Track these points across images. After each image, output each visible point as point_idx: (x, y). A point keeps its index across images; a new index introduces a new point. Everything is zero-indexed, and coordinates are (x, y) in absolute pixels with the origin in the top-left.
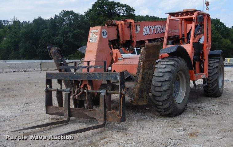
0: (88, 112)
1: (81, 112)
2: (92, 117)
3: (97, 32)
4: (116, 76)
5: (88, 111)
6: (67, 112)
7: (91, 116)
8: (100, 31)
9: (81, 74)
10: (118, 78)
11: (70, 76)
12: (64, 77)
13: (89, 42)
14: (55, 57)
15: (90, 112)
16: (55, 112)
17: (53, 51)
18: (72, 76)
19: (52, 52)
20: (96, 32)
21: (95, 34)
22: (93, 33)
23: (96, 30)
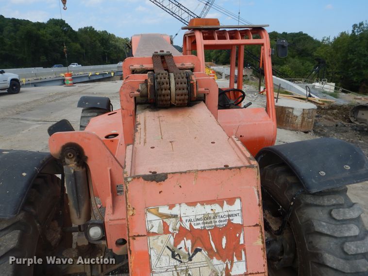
21: (209, 250)
22: (177, 243)
23: (208, 209)
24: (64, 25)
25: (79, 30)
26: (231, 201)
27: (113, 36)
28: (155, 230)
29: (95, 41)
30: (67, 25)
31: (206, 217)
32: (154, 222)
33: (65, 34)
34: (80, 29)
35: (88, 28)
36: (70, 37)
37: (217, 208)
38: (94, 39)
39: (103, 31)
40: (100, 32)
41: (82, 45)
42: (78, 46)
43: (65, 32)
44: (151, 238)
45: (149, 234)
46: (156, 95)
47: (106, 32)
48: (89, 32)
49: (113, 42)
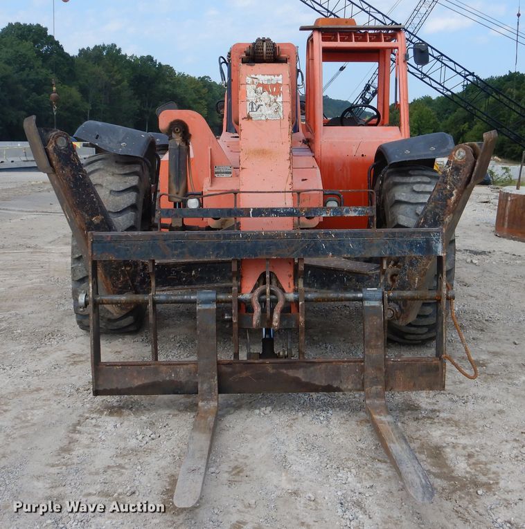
0: (301, 370)
1: (271, 371)
2: (324, 383)
3: (278, 85)
4: (428, 242)
5: (301, 367)
6: (213, 378)
7: (317, 383)
8: (288, 81)
9: (271, 237)
10: (437, 247)
11: (219, 247)
12: (185, 250)
13: (249, 118)
14: (67, 170)
15: (312, 369)
16: (137, 383)
17: (59, 145)
18: (228, 245)
19: (56, 149)
20: (274, 82)
21: (269, 91)
22: (257, 88)
23: (269, 77)
24: (44, 41)
25: (80, 54)
26: (278, 75)
27: (169, 70)
28: (249, 83)
29: (119, 82)
30: (51, 41)
31: (268, 80)
32: (249, 80)
33: (43, 61)
34: (82, 52)
35: (104, 48)
36: (55, 69)
37: (273, 77)
38: (118, 77)
39: (142, 57)
40: (136, 59)
41: (84, 91)
42: (74, 92)
43: (45, 58)
44: (247, 86)
45: (247, 84)
46: (255, 53)
47: (150, 58)
48: (106, 57)
49: (167, 87)
